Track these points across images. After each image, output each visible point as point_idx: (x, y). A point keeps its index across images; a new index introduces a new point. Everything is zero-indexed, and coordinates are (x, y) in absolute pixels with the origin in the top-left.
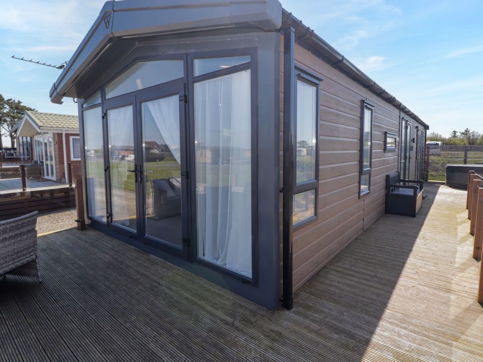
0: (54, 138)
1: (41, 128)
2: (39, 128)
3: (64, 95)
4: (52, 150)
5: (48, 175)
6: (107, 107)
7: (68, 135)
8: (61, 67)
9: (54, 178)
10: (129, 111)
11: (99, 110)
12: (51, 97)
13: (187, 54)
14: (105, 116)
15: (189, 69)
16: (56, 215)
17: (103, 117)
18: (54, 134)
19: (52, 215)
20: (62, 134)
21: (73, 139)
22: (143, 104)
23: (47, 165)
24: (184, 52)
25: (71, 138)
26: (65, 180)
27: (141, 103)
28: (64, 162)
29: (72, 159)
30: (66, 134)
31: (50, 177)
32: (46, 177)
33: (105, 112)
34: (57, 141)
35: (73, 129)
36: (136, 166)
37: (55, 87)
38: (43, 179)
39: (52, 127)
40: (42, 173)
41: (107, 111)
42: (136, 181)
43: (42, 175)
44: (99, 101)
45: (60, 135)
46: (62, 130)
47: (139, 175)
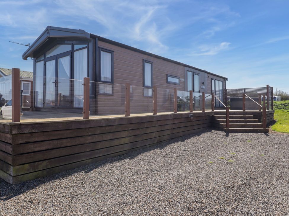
2: (6, 76)
3: (28, 56)
6: (46, 60)
8: (27, 45)
10: (54, 62)
11: (42, 62)
12: (23, 57)
13: (72, 43)
14: (45, 64)
15: (73, 47)
17: (44, 65)
21: (23, 83)
22: (59, 59)
24: (72, 42)
27: (58, 59)
33: (45, 62)
36: (55, 81)
37: (25, 53)
41: (46, 62)
42: (55, 86)
44: (43, 59)
47: (56, 84)
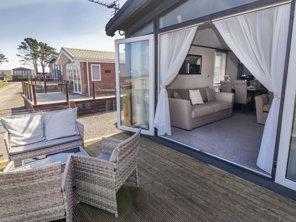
0: (81, 66)
1: (74, 58)
2: (73, 59)
4: (79, 74)
5: (76, 91)
7: (90, 63)
9: (81, 93)
16: (87, 118)
18: (81, 63)
19: (85, 118)
20: (86, 62)
21: (93, 66)
23: (76, 84)
25: (92, 65)
26: (88, 94)
28: (87, 82)
29: (92, 80)
30: (88, 63)
31: (78, 92)
32: (75, 92)
34: (83, 67)
35: (93, 59)
38: (72, 93)
39: (80, 58)
40: (72, 89)
43: (72, 90)
45: (85, 63)
46: (86, 60)
